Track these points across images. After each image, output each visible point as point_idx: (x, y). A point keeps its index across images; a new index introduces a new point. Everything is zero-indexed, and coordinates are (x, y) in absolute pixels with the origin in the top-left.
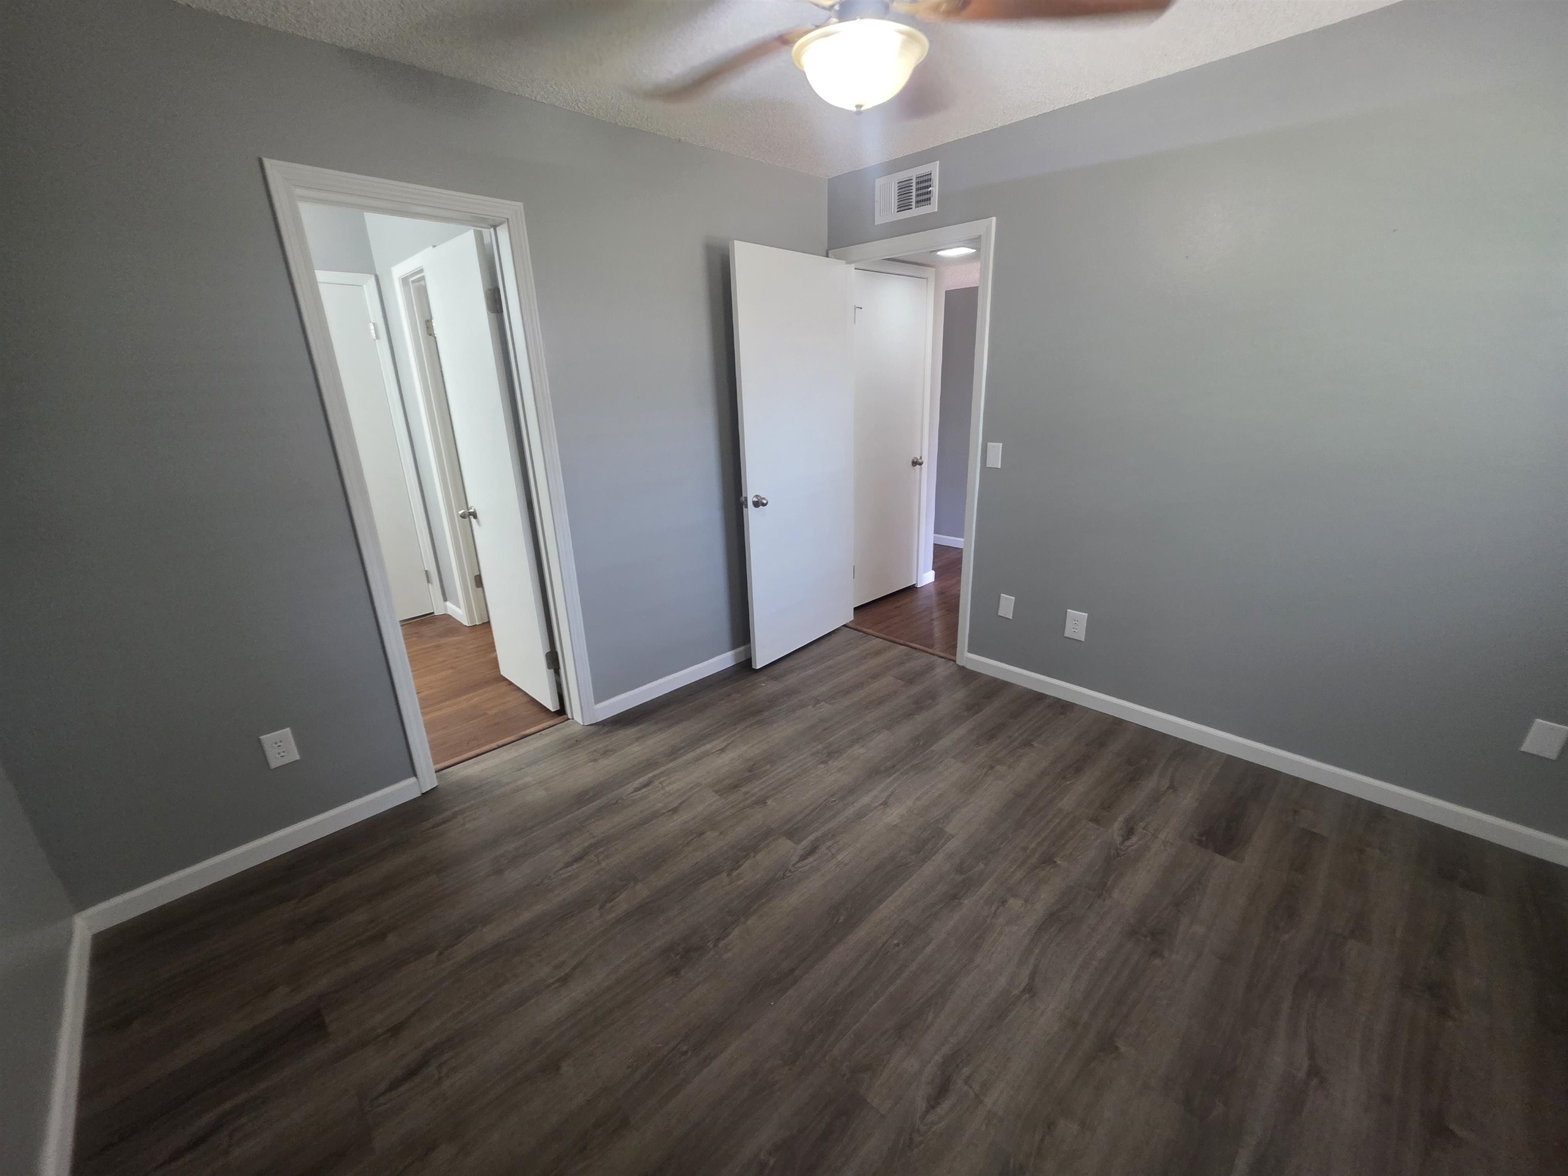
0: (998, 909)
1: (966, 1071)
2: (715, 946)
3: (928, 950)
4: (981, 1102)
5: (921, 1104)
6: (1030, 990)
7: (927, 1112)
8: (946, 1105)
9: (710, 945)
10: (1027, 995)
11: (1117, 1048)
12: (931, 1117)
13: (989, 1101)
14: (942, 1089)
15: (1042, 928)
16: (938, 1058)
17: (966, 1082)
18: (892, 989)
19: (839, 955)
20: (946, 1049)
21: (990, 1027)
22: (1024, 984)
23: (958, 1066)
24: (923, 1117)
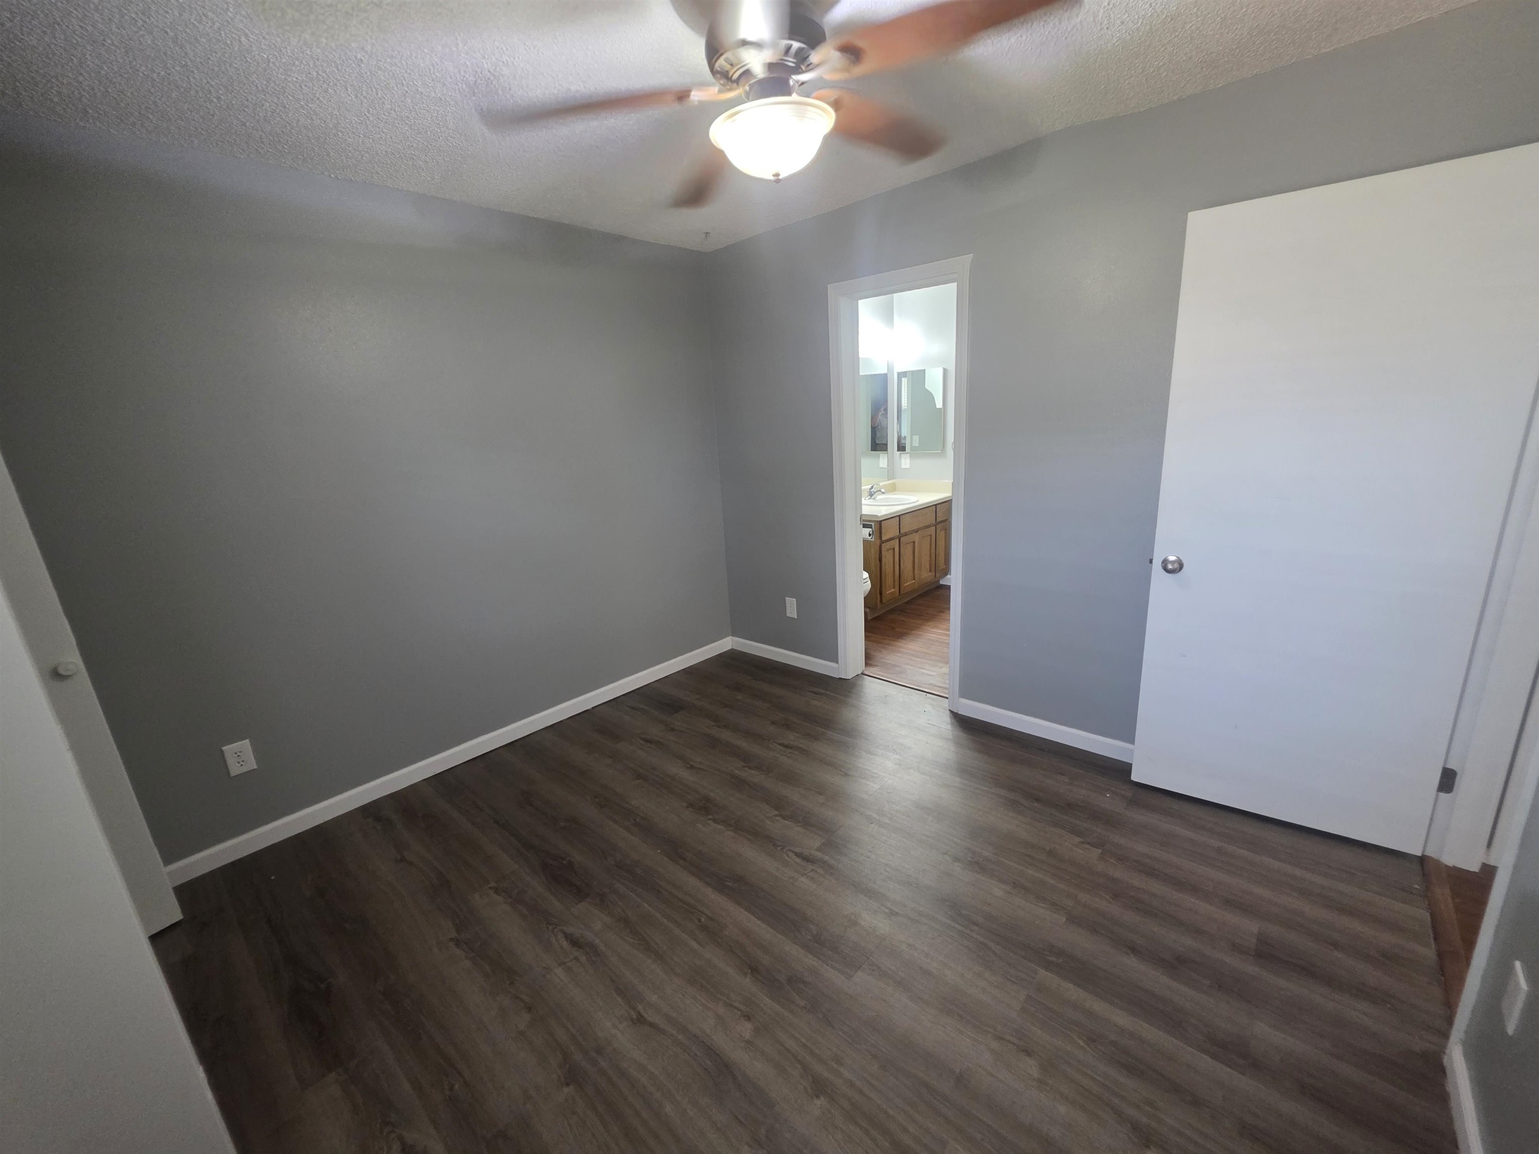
0: (739, 1010)
1: (583, 959)
2: (709, 819)
3: (694, 944)
4: (560, 965)
5: (570, 930)
6: (640, 1020)
7: (564, 933)
8: (565, 944)
9: (710, 817)
10: (635, 1017)
11: (568, 1085)
12: (560, 936)
13: (559, 971)
14: (575, 942)
15: (711, 1051)
16: (597, 941)
17: (576, 958)
18: (658, 915)
19: (692, 882)
20: (602, 947)
21: (612, 981)
22: (646, 1015)
23: (588, 953)
24: (561, 931)
